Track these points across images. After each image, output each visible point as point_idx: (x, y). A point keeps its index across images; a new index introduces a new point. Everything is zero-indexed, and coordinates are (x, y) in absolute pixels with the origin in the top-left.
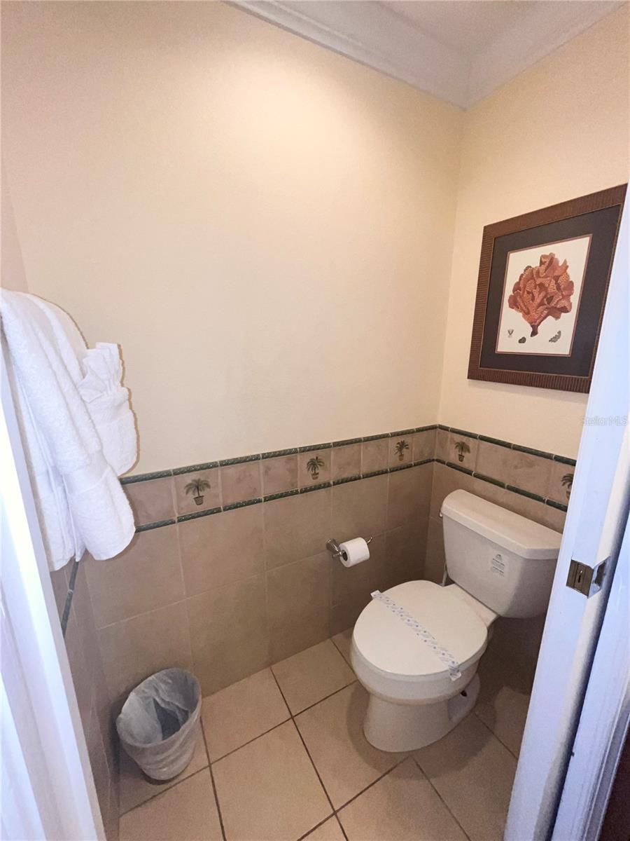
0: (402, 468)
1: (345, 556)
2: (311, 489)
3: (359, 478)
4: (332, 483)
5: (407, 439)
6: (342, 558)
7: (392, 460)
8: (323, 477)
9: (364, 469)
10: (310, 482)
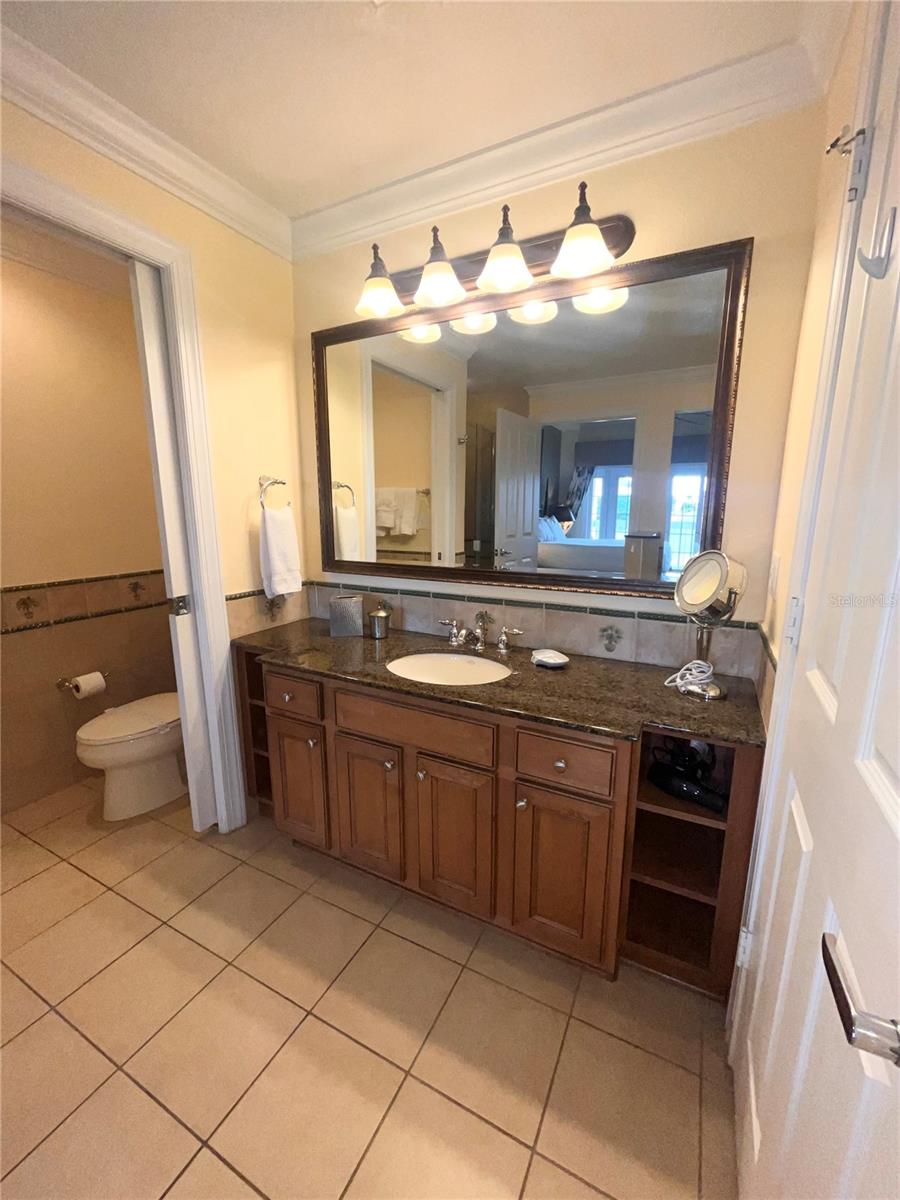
0: (138, 608)
1: (77, 688)
2: (25, 629)
3: (87, 618)
4: (52, 622)
5: (141, 581)
6: (74, 690)
7: (128, 600)
8: (39, 616)
9: (92, 609)
10: (23, 621)
